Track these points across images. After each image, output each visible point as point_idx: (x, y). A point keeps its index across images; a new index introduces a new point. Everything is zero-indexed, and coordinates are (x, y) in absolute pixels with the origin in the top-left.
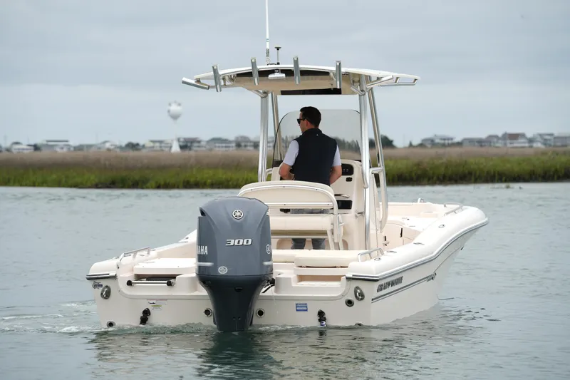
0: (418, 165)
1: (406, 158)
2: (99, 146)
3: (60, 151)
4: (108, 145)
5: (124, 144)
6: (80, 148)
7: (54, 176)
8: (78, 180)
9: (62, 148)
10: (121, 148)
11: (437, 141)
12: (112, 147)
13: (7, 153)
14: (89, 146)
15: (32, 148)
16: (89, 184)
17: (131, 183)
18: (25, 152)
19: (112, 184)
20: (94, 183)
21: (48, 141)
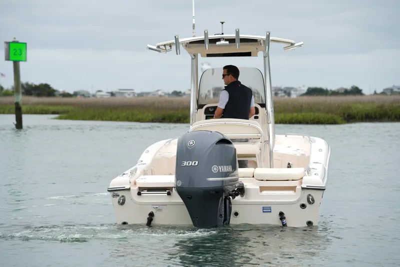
0: (381, 107)
1: (373, 102)
2: (154, 93)
3: (128, 97)
4: (160, 93)
5: (171, 92)
6: (141, 95)
7: (124, 114)
8: (140, 116)
9: (129, 95)
10: (168, 94)
11: (395, 90)
12: (163, 94)
13: (94, 98)
14: (148, 94)
15: (110, 94)
16: (147, 120)
17: (176, 120)
18: (105, 97)
19: (163, 120)
20: (151, 119)
21: (120, 90)
